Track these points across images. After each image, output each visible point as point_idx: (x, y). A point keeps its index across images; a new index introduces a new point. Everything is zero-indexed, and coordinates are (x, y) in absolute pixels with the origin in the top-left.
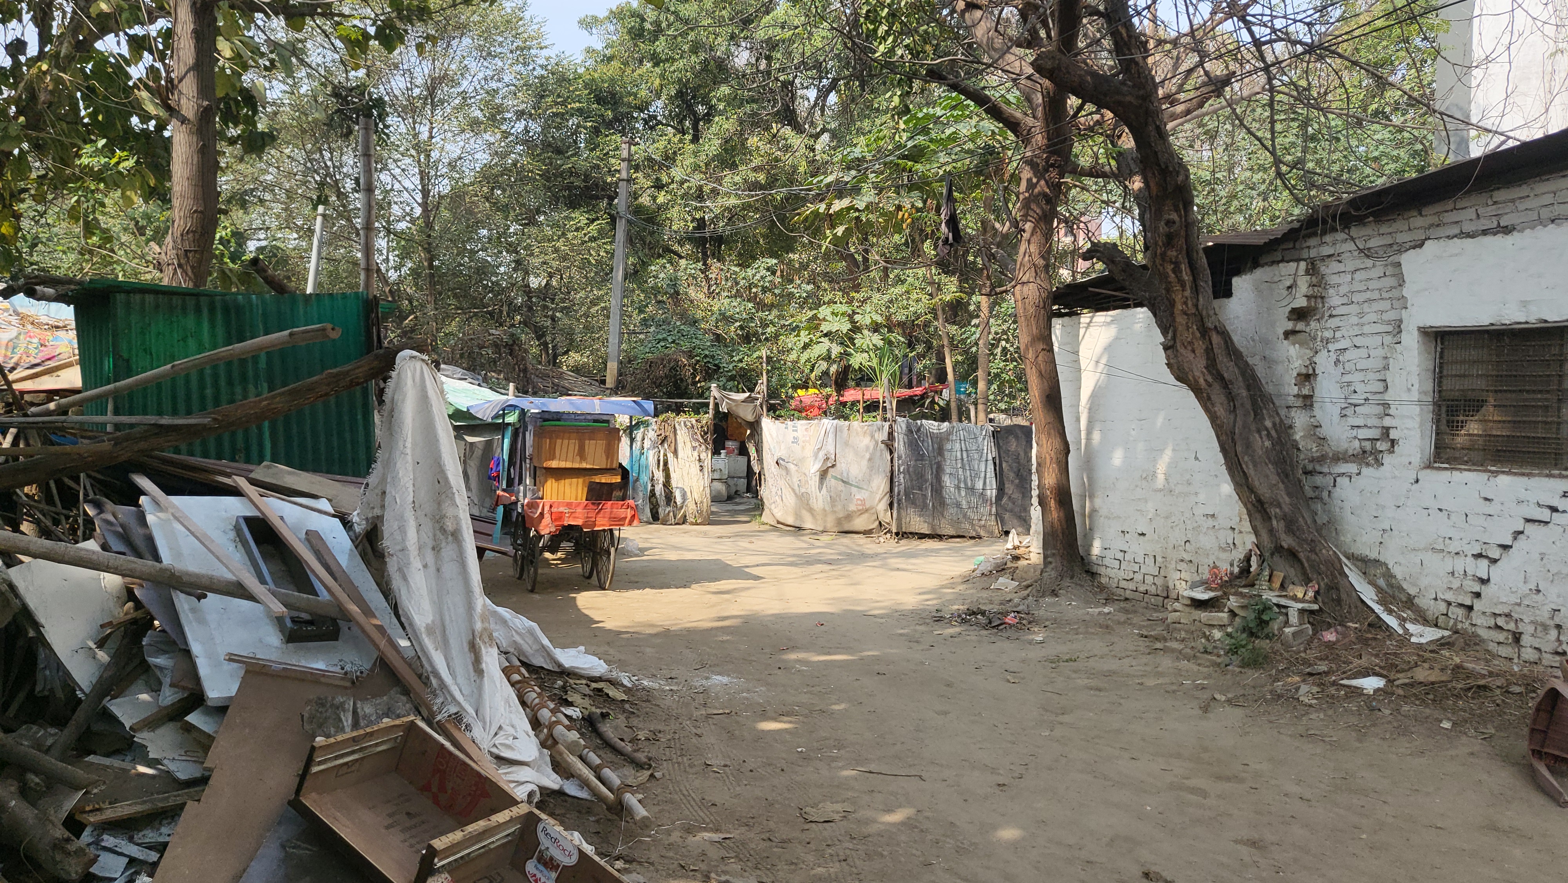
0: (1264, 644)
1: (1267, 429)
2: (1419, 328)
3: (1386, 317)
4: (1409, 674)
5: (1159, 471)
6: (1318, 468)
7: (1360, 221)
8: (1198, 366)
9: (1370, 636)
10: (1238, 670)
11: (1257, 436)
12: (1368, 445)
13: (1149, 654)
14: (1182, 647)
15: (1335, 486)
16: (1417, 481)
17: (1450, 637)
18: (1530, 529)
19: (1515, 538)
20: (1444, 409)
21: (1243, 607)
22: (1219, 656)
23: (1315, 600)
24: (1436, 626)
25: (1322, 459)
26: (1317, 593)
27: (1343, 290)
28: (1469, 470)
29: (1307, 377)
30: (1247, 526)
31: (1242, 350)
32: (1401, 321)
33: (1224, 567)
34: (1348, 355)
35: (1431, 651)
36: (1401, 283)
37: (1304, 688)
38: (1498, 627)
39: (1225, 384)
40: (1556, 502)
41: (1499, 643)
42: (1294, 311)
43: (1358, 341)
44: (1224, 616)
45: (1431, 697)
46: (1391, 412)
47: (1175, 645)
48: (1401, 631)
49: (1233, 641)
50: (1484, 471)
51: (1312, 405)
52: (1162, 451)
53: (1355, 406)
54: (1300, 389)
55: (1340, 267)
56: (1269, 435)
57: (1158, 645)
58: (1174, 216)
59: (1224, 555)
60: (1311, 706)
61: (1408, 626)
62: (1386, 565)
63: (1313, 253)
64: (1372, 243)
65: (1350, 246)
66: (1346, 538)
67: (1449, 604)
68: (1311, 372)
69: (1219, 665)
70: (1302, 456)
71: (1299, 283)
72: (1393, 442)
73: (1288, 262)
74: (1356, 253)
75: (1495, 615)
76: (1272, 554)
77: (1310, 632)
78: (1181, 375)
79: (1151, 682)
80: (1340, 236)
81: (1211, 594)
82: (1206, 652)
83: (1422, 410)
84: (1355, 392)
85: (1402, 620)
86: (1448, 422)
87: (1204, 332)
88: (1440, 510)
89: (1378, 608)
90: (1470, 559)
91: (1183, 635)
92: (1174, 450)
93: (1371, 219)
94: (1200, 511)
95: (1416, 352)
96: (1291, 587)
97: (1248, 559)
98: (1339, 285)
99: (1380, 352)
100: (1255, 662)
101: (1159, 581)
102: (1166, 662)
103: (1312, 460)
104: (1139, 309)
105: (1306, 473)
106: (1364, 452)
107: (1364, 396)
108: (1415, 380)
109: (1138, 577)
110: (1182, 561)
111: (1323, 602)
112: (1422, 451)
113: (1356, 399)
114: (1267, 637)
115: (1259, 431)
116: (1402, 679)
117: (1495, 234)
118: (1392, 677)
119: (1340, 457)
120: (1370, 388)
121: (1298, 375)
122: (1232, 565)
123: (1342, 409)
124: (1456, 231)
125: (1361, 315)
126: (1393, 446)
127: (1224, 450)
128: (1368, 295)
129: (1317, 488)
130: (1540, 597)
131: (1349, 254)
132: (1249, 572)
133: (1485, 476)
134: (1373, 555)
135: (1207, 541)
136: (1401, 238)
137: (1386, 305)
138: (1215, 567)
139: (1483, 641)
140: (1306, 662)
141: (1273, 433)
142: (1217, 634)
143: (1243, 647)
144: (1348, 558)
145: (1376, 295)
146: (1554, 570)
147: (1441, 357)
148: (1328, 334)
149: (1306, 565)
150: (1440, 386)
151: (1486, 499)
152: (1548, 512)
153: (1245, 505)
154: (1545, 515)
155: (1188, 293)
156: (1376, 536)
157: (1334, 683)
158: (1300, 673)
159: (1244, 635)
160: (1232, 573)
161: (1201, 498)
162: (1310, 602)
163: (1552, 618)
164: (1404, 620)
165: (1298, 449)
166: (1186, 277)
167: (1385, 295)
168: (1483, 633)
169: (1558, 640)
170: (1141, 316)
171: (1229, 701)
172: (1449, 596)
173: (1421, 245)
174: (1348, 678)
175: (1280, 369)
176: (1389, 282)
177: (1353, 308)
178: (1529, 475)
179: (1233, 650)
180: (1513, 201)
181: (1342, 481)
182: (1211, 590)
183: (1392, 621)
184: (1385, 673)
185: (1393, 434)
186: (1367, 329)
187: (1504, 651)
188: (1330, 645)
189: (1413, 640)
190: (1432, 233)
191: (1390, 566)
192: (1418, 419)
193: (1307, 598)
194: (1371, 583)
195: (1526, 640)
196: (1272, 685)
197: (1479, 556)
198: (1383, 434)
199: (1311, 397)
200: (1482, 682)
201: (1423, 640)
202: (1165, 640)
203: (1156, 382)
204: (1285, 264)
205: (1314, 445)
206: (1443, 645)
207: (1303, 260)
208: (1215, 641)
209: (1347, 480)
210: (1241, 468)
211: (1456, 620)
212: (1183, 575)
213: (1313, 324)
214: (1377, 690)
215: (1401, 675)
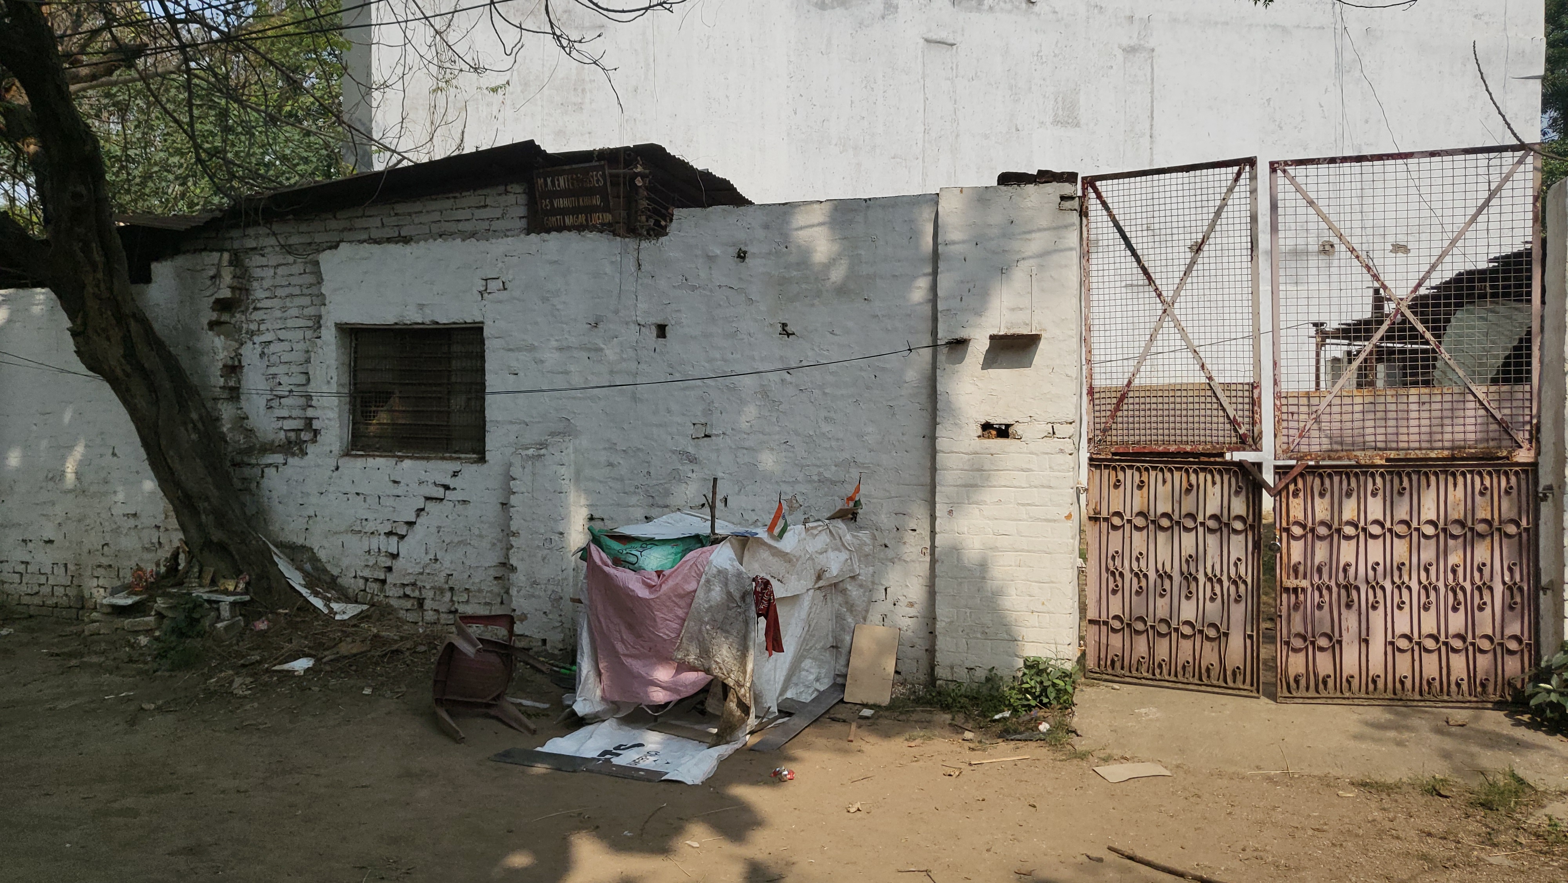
0: (196, 643)
1: (192, 422)
2: (336, 324)
3: (306, 312)
4: (335, 650)
5: (69, 470)
6: (246, 459)
7: (282, 218)
8: (114, 354)
9: (299, 619)
10: (167, 674)
11: (182, 429)
12: (292, 435)
13: (62, 673)
14: (102, 659)
15: (262, 477)
16: (337, 468)
17: (368, 610)
18: (430, 506)
19: (418, 516)
20: (359, 401)
21: (172, 608)
22: (146, 663)
23: (246, 592)
24: (356, 602)
25: (249, 451)
26: (248, 584)
27: (266, 284)
28: (381, 456)
29: (233, 369)
30: (173, 523)
31: (163, 339)
32: (320, 317)
33: (150, 567)
34: (272, 348)
35: (354, 626)
36: (320, 281)
37: (238, 681)
38: (406, 596)
39: (146, 375)
40: (448, 481)
41: (407, 610)
42: (218, 301)
43: (282, 334)
44: (151, 619)
45: (354, 668)
46: (314, 403)
47: (95, 659)
48: (326, 611)
49: (161, 645)
50: (393, 457)
51: (238, 397)
52: (71, 448)
53: (281, 397)
54: (226, 381)
55: (263, 261)
56: (195, 427)
57: (74, 662)
58: (81, 189)
59: (147, 556)
60: (245, 697)
61: (335, 606)
62: (312, 549)
63: (236, 245)
64: (294, 240)
65: (272, 241)
66: (275, 528)
67: (367, 580)
68: (236, 363)
69: (147, 671)
70: (230, 449)
71: (223, 273)
72: (316, 432)
73: (211, 251)
74: (277, 249)
75: (404, 585)
76: (201, 550)
77: (242, 624)
79: (63, 705)
80: (263, 230)
81: (136, 598)
82: (131, 661)
83: (340, 401)
84: (280, 384)
85: (327, 601)
86: (362, 412)
87: (120, 319)
88: (358, 494)
89: (304, 592)
90: (383, 537)
91: (103, 646)
92: (86, 446)
93: (291, 217)
94: (118, 511)
95: (334, 347)
96: (222, 581)
97: (175, 556)
98: (262, 279)
99: (301, 346)
100: (186, 663)
101: (72, 592)
102: (84, 680)
103: (241, 452)
104: (39, 290)
105: (235, 465)
106: (290, 442)
107: (288, 389)
108: (333, 373)
109: (46, 590)
110: (99, 566)
111: (255, 593)
112: (341, 439)
113: (283, 390)
114: (199, 635)
115: (185, 424)
116: (329, 656)
117: (397, 242)
118: (320, 656)
119: (268, 448)
120: (294, 380)
121: (225, 366)
122: (158, 565)
123: (268, 401)
124: (365, 236)
125: (284, 309)
126: (315, 436)
127: (145, 444)
128: (288, 291)
129: (245, 479)
130: (438, 565)
131: (270, 249)
132: (177, 570)
133: (392, 461)
134: (300, 541)
135: (129, 542)
136: (319, 238)
137: (306, 301)
138: (139, 568)
139: (395, 610)
140: (239, 655)
141: (200, 425)
142: (143, 640)
143: (173, 649)
144: (276, 546)
145: (297, 291)
146: (447, 540)
147: (355, 352)
148: (253, 327)
149: (237, 557)
150: (355, 379)
151: (395, 482)
152: (442, 490)
153: (171, 502)
154: (439, 492)
155: (100, 275)
156: (301, 523)
157: (267, 670)
158: (233, 667)
159: (173, 638)
160: (158, 573)
161: (120, 497)
162: (241, 594)
163: (447, 582)
164: (329, 600)
165: (226, 442)
166: (98, 258)
167: (305, 291)
168: (394, 603)
169: (452, 601)
170: (42, 297)
171: (159, 709)
172: (367, 573)
173: (336, 247)
174: (280, 664)
175: (205, 360)
176: (309, 279)
177: (275, 303)
178: (428, 459)
179: (161, 655)
180: (410, 214)
181: (270, 472)
182: (136, 594)
183: (318, 603)
184: (314, 653)
185: (316, 425)
186: (290, 323)
187: (411, 617)
188: (263, 634)
189: (338, 617)
190: (346, 235)
191: (315, 551)
192: (336, 410)
193: (239, 590)
194: (299, 569)
195: (428, 604)
196: (205, 683)
197: (389, 534)
198: (306, 425)
199: (238, 388)
200: (395, 647)
201: (346, 617)
202: (82, 655)
203: (62, 371)
204: (208, 253)
205: (242, 437)
206: (363, 618)
207: (226, 250)
208: (141, 648)
209: (273, 470)
210: (167, 463)
211: (373, 594)
212: (101, 582)
213: (238, 315)
214: (308, 670)
215: (326, 653)
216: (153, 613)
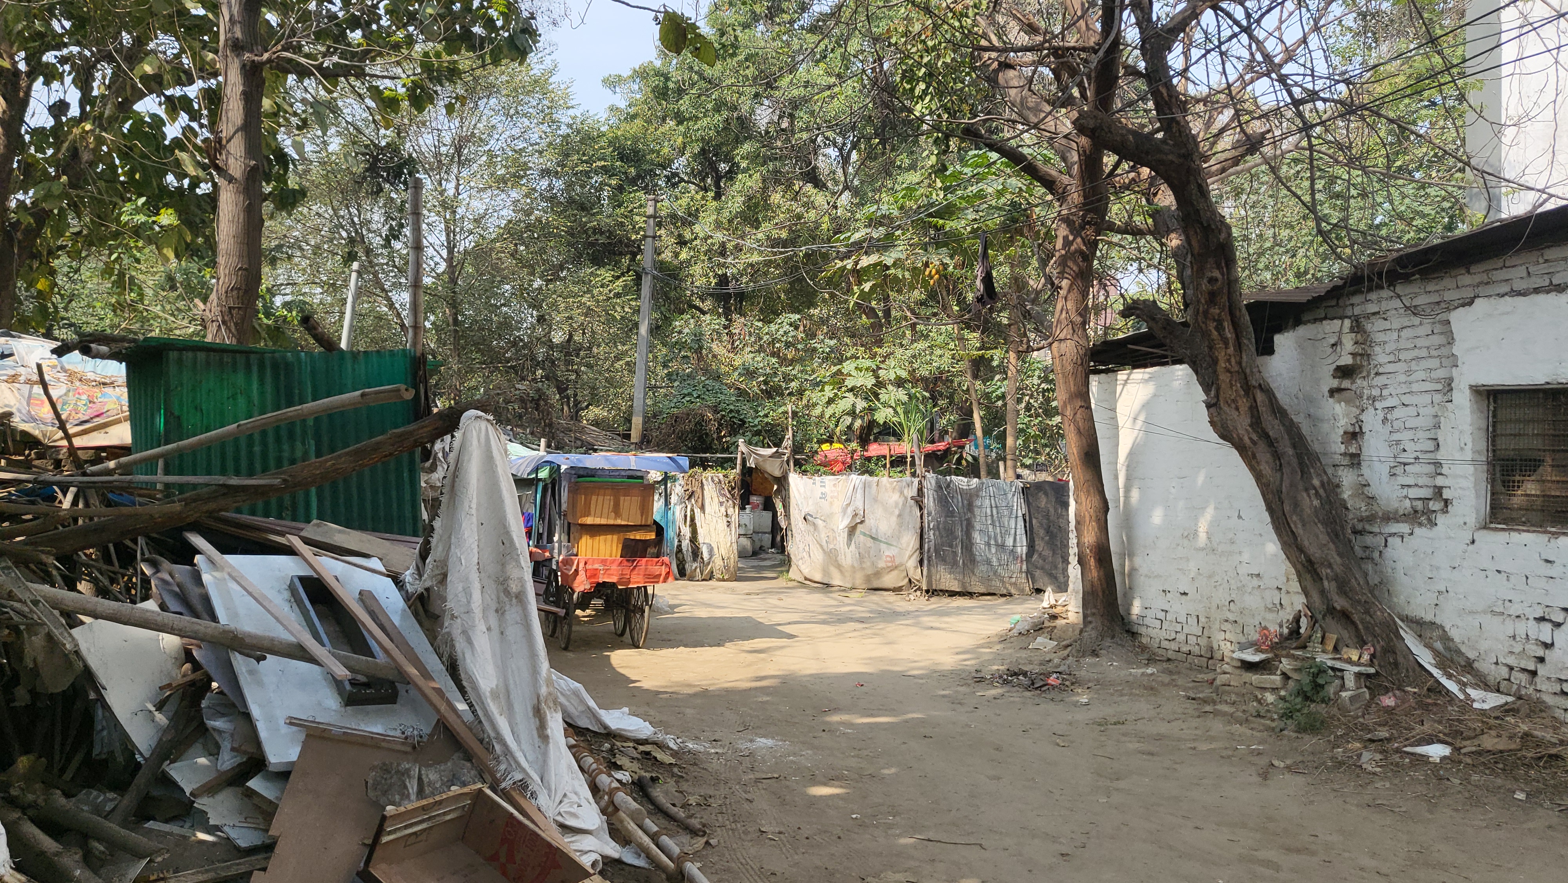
0: (1320, 709)
1: (1315, 488)
2: (1471, 387)
3: (1434, 375)
4: (1476, 742)
5: (1201, 530)
6: (1368, 527)
7: (1407, 278)
8: (1242, 423)
9: (1429, 701)
10: (1294, 735)
11: (1305, 495)
12: (1419, 505)
13: (1199, 717)
14: (1232, 710)
15: (1386, 546)
16: (1473, 542)
17: (1513, 703)
20: (1498, 469)
21: (1295, 670)
22: (1273, 720)
23: (1371, 664)
24: (1498, 691)
25: (1371, 519)
26: (1373, 656)
27: (1390, 348)
28: (1528, 531)
29: (1354, 435)
30: (1295, 586)
31: (1286, 407)
32: (1451, 379)
33: (1273, 628)
34: (1397, 413)
35: (1497, 718)
36: (1451, 341)
37: (1366, 755)
39: (1271, 443)
42: (1338, 368)
43: (1406, 399)
44: (1277, 679)
45: (1501, 766)
46: (1444, 471)
47: (1225, 708)
48: (1462, 697)
49: (1288, 705)
50: (1544, 532)
51: (1359, 464)
52: (1203, 509)
53: (1405, 464)
54: (1346, 447)
55: (1387, 325)
56: (1317, 494)
57: (1208, 708)
58: (1216, 274)
59: (1271, 616)
60: (1375, 774)
61: (1469, 690)
62: (1442, 627)
63: (1357, 311)
64: (1418, 301)
65: (1397, 303)
66: (1400, 600)
67: (1511, 669)
68: (1357, 430)
69: (1273, 729)
70: (1351, 516)
71: (1344, 341)
72: (1446, 502)
73: (1332, 319)
74: (1402, 311)
75: (1561, 680)
76: (1324, 617)
77: (1367, 696)
78: (1225, 433)
79: (1203, 747)
80: (1385, 293)
81: (1263, 656)
82: (1259, 716)
83: (1476, 469)
84: (1405, 451)
85: (1463, 685)
86: (1503, 482)
87: (1248, 389)
88: (1499, 572)
89: (1436, 672)
90: (1532, 623)
91: (1234, 697)
92: (1216, 508)
93: (1417, 276)
94: (1244, 570)
95: (1468, 411)
96: (1345, 649)
97: (1297, 620)
98: (1385, 343)
99: (1430, 411)
100: (1312, 727)
101: (1203, 642)
102: (1217, 726)
103: (1361, 520)
104: (1178, 367)
105: (1355, 532)
106: (1416, 512)
107: (1415, 455)
108: (1468, 439)
109: (1181, 637)
110: (1227, 621)
111: (1380, 665)
112: (1477, 511)
113: (1408, 457)
114: (1323, 701)
115: (1306, 490)
116: (1469, 747)
117: (1548, 292)
118: (1458, 745)
119: (1389, 517)
120: (1419, 447)
121: (1345, 433)
122: (1281, 626)
123: (1391, 468)
124: (1505, 288)
125: (1409, 373)
126: (1447, 506)
127: (1270, 509)
128: (1416, 353)
129: (1367, 547)
131: (1394, 312)
132: (1298, 633)
133: (1545, 537)
134: (1429, 617)
135: (1252, 602)
136: (1448, 296)
137: (1434, 363)
138: (1266, 628)
139: (1549, 707)
140: (1366, 728)
141: (1321, 491)
142: (1270, 698)
143: (1298, 711)
144: (1402, 620)
145: (1424, 353)
147: (1494, 416)
148: (1375, 392)
149: (1360, 627)
150: (1493, 445)
151: (1547, 561)
153: (1294, 566)
155: (1231, 350)
156: (1431, 598)
157: (1398, 751)
158: (1360, 740)
159: (1299, 700)
160: (1281, 635)
161: (1246, 557)
162: (1365, 665)
164: (1465, 685)
165: (1347, 509)
166: (1229, 334)
167: (1434, 353)
168: (1549, 700)
170: (1181, 373)
171: (1288, 768)
172: (1511, 661)
173: (1470, 303)
174: (1411, 745)
175: (1325, 427)
176: (1437, 340)
177: (1401, 367)
179: (1288, 715)
181: (1394, 541)
182: (1262, 651)
183: (1452, 686)
184: (1450, 740)
185: (1446, 494)
186: (1415, 387)
188: (1389, 711)
189: (1476, 705)
190: (1481, 290)
191: (1447, 629)
192: (1472, 479)
193: (1362, 661)
194: (1428, 646)
196: (1332, 751)
197: (1542, 619)
198: (1435, 494)
199: (1359, 455)
200: (1553, 751)
201: (1486, 706)
202: (1215, 703)
203: (1200, 440)
204: (1328, 322)
205: (1363, 504)
206: (1507, 711)
207: (1347, 317)
208: (1267, 705)
209: (1399, 540)
210: (1290, 527)
211: (1519, 685)
212: (1228, 636)
213: (1359, 381)
214: (1443, 758)
215: (1468, 743)
216: (1279, 672)
